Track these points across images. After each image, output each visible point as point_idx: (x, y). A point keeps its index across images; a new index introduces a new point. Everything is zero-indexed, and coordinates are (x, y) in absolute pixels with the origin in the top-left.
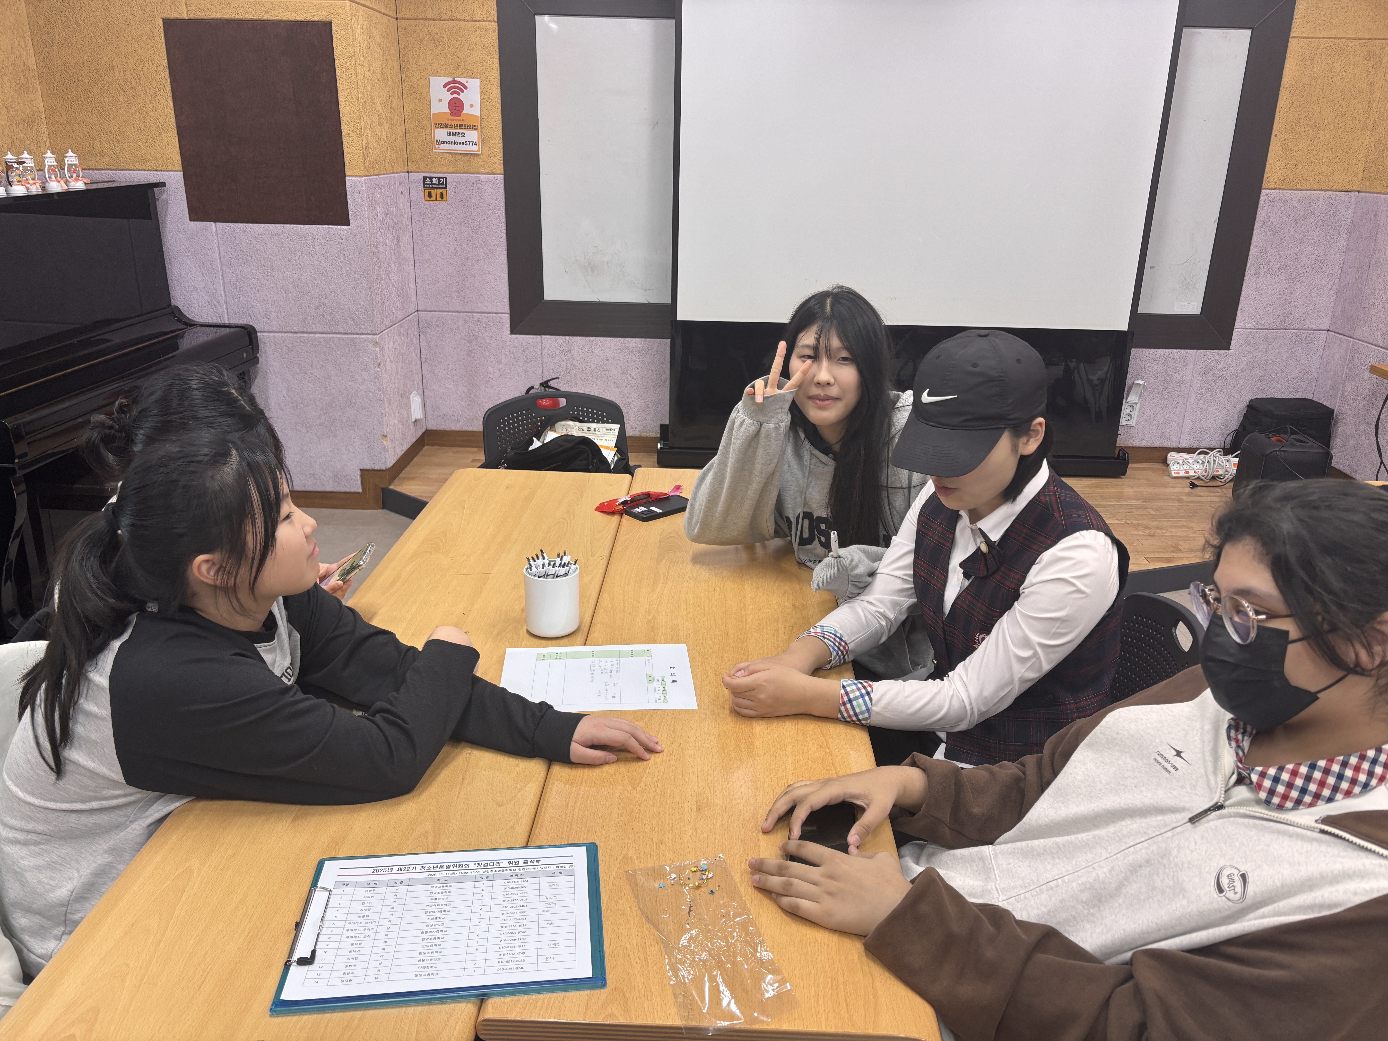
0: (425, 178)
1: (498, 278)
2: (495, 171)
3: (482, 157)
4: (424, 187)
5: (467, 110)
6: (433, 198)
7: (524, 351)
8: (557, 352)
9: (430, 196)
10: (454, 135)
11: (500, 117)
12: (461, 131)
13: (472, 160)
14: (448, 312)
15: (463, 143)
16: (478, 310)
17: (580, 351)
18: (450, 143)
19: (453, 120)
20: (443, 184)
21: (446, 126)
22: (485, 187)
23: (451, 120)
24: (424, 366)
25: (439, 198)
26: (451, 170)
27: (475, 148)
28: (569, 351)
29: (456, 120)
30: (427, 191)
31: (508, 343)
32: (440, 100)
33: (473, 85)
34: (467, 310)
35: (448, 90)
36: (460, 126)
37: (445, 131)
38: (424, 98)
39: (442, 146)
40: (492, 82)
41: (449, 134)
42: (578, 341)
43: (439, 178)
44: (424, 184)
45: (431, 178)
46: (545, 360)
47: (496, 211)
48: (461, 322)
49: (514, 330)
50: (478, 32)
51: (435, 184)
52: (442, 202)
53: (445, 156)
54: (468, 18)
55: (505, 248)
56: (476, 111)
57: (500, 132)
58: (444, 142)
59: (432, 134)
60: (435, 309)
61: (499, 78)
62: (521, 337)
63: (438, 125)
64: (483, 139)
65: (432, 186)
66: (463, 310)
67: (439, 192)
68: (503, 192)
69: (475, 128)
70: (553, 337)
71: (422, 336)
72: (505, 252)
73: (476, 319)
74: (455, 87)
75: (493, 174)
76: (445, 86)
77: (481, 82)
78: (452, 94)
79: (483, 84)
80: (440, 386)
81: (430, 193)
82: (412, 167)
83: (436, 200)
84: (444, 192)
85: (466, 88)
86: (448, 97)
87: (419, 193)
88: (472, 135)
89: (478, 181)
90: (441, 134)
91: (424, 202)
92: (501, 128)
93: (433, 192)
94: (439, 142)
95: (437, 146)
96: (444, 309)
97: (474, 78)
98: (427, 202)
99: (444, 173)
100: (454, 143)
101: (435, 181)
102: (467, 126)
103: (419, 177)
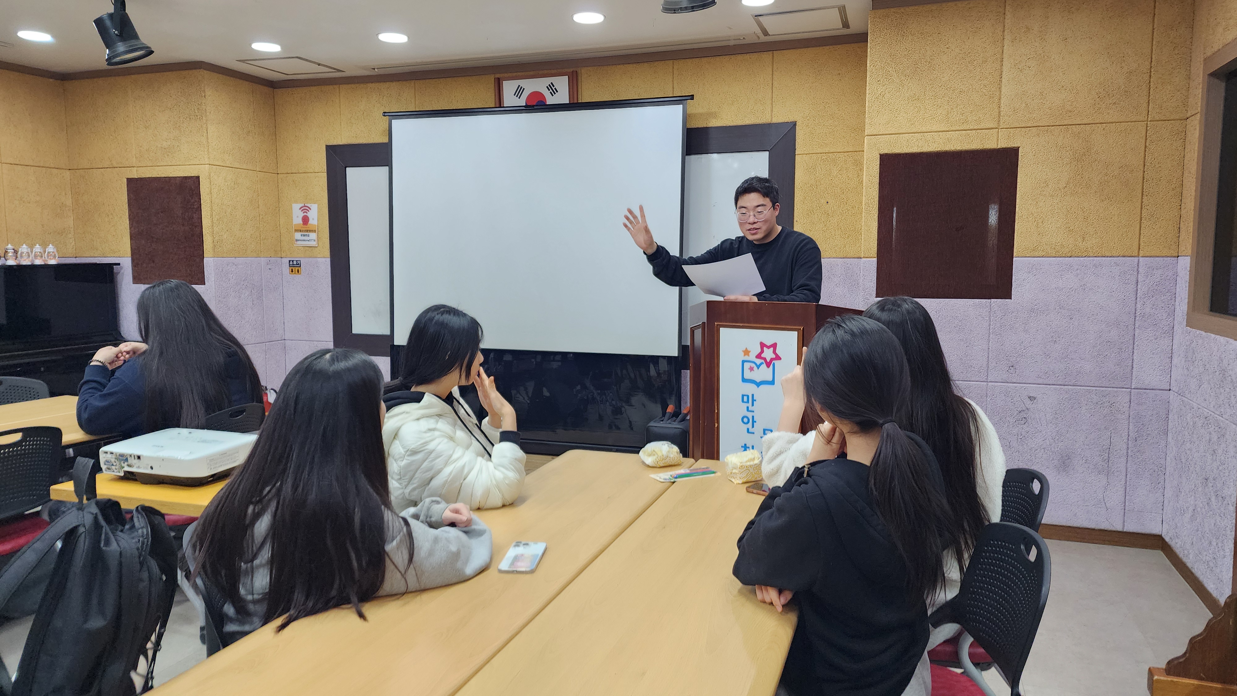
0: (290, 261)
1: (326, 320)
2: (325, 257)
3: (319, 248)
5: (311, 222)
6: (293, 273)
9: (292, 271)
10: (304, 236)
11: (328, 225)
12: (308, 234)
13: (313, 250)
14: (301, 340)
15: (309, 241)
16: (317, 340)
18: (301, 240)
20: (299, 265)
21: (301, 231)
22: (321, 266)
23: (303, 227)
25: (297, 272)
26: (303, 256)
27: (314, 243)
29: (305, 228)
33: (314, 208)
34: (311, 340)
35: (302, 211)
36: (307, 231)
37: (300, 233)
38: (290, 217)
39: (299, 242)
40: (324, 205)
41: (301, 235)
43: (297, 261)
44: (289, 265)
45: (293, 261)
47: (326, 280)
48: (307, 347)
50: (318, 178)
52: (298, 275)
53: (300, 248)
54: (312, 171)
55: (331, 302)
56: (316, 222)
57: (328, 235)
59: (294, 236)
60: (294, 339)
61: (327, 203)
63: (296, 231)
64: (319, 238)
65: (293, 266)
66: (308, 339)
67: (297, 269)
68: (330, 268)
69: (315, 231)
71: (287, 355)
74: (305, 209)
75: (324, 258)
76: (300, 209)
78: (304, 213)
79: (319, 206)
81: (292, 269)
82: (283, 255)
83: (295, 273)
84: (299, 269)
85: (310, 209)
86: (301, 214)
87: (286, 269)
88: (313, 236)
89: (317, 262)
90: (298, 235)
92: (328, 231)
93: (294, 269)
94: (297, 240)
95: (295, 243)
96: (299, 339)
97: (315, 204)
98: (290, 275)
99: (300, 258)
100: (304, 240)
101: (295, 263)
102: (310, 231)
103: (287, 260)
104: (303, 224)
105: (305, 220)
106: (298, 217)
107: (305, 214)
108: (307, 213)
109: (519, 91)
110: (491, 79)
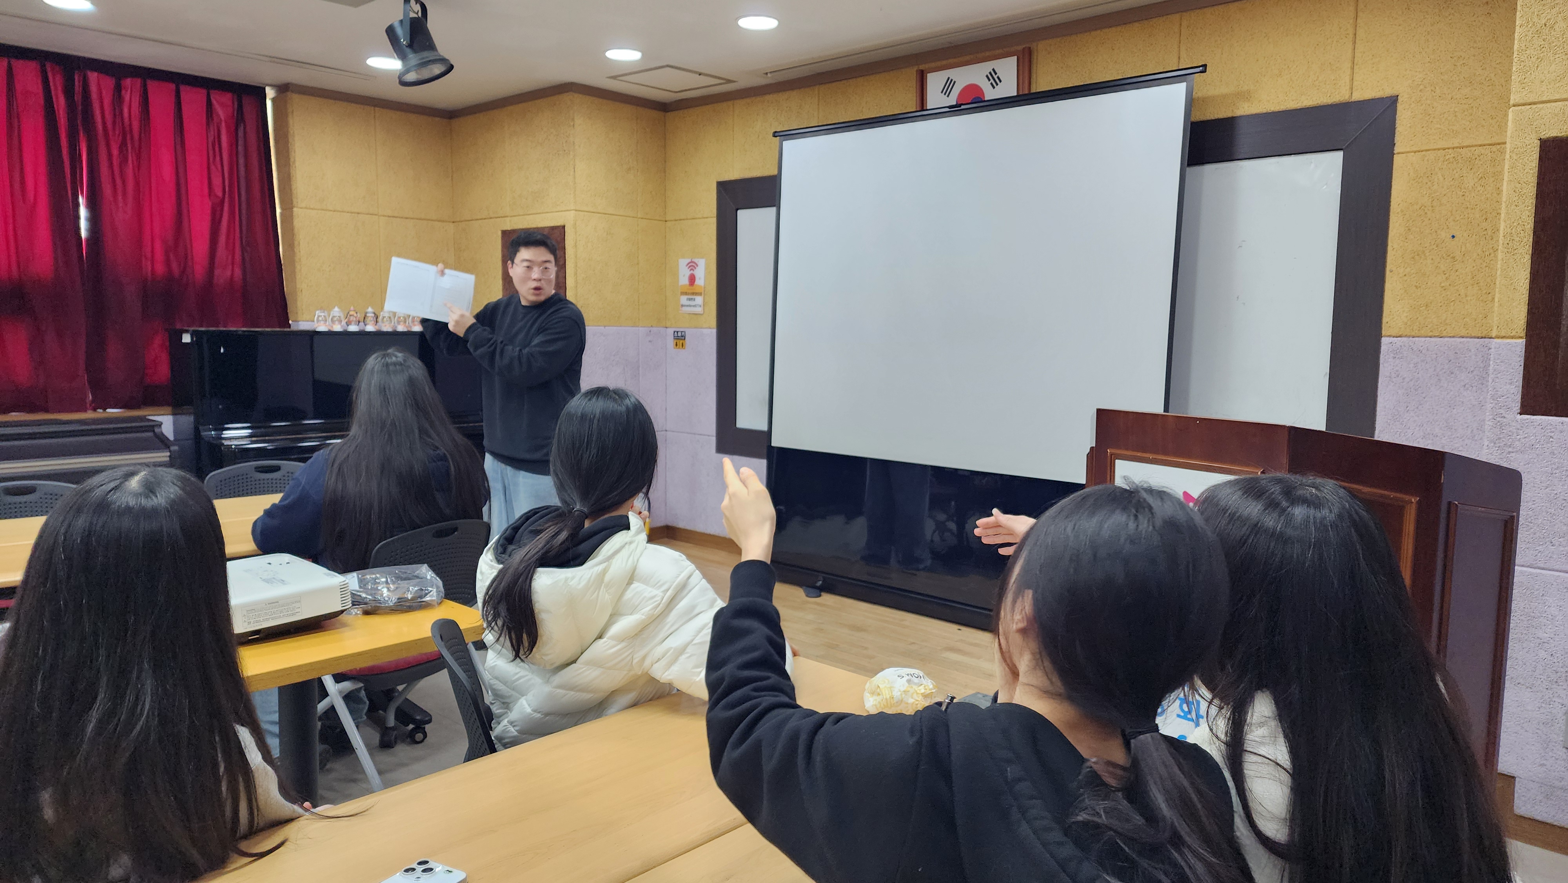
0: (674, 332)
1: (710, 409)
3: (705, 316)
4: (674, 339)
5: (697, 282)
9: (676, 345)
10: (690, 300)
11: (715, 286)
12: (693, 297)
13: (699, 318)
14: (682, 432)
15: (694, 306)
16: (698, 433)
18: (688, 306)
20: (683, 337)
21: (686, 294)
22: (705, 338)
23: (689, 289)
25: (681, 347)
26: (688, 326)
27: (701, 310)
29: (691, 289)
30: (675, 341)
31: (714, 460)
32: (684, 276)
33: (701, 263)
35: (689, 268)
36: (693, 294)
37: (686, 297)
38: (676, 275)
39: (684, 309)
40: (712, 261)
41: (687, 300)
43: (682, 332)
44: (674, 336)
45: (677, 332)
47: (710, 357)
48: (689, 442)
49: (718, 450)
50: (706, 226)
51: (680, 336)
52: (683, 350)
53: (685, 316)
54: (702, 217)
56: (703, 283)
57: (715, 298)
58: (685, 306)
59: (680, 300)
60: (675, 429)
61: (715, 257)
63: (683, 293)
64: (705, 304)
65: (678, 338)
66: (691, 432)
67: (681, 342)
68: (715, 342)
69: (701, 294)
71: (668, 449)
73: (697, 439)
74: (692, 266)
75: (711, 328)
76: (687, 265)
78: (691, 270)
79: (707, 261)
80: (675, 490)
81: (677, 342)
82: (668, 324)
83: (679, 348)
84: (684, 342)
85: (697, 266)
86: (688, 273)
87: (671, 342)
88: (699, 300)
89: (702, 334)
90: (684, 300)
91: (673, 349)
92: (715, 294)
94: (682, 306)
95: (681, 309)
96: (680, 431)
97: (702, 259)
98: (675, 349)
99: (685, 328)
100: (690, 306)
101: (679, 334)
102: (697, 294)
103: (670, 331)
104: (690, 285)
105: (692, 279)
107: (692, 272)
108: (694, 271)
109: (949, 85)
110: (911, 73)
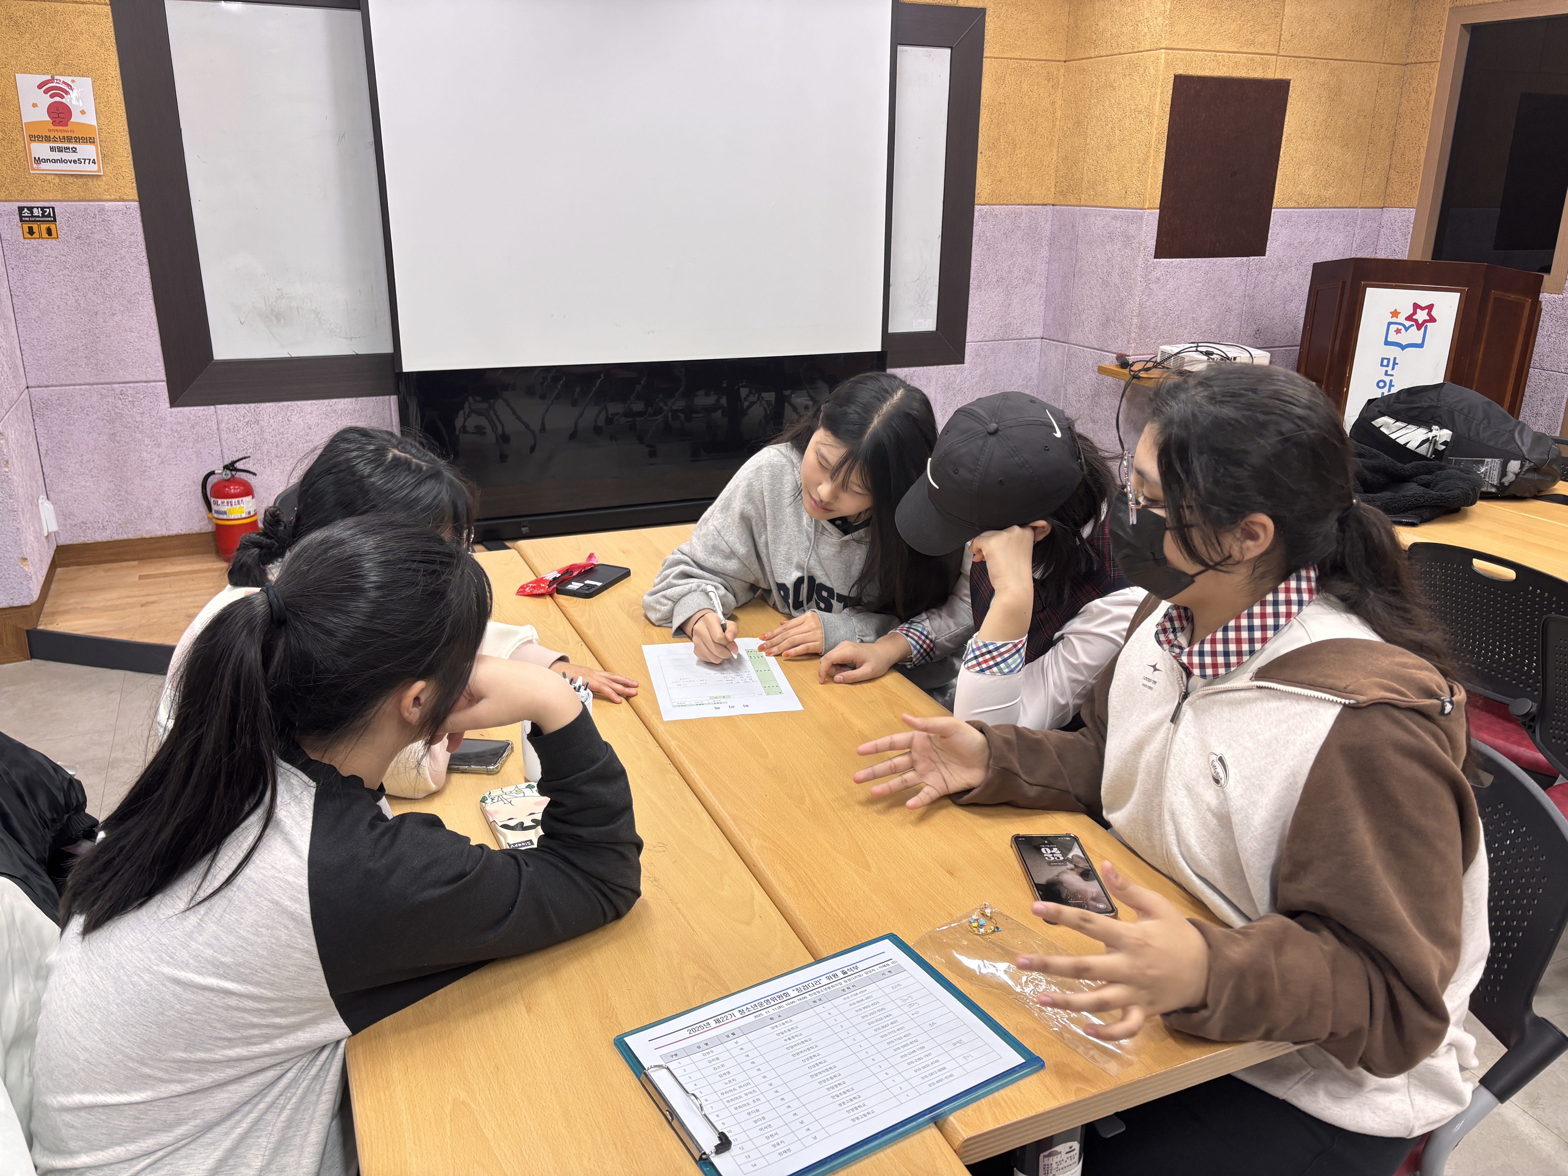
0: (21, 209)
1: (145, 337)
2: (126, 197)
3: (104, 178)
4: (21, 221)
5: (76, 118)
6: (36, 235)
7: (193, 427)
8: (240, 424)
9: (31, 231)
10: (60, 150)
11: (126, 127)
12: (71, 146)
13: (90, 183)
14: (74, 385)
15: (75, 162)
16: (118, 380)
17: (272, 421)
18: (55, 161)
19: (57, 130)
20: (49, 217)
21: (47, 139)
22: (113, 218)
23: (53, 130)
24: (45, 461)
25: (45, 235)
26: (60, 197)
27: (93, 168)
28: (257, 422)
29: (61, 131)
30: (26, 226)
31: (169, 419)
33: (82, 86)
34: (103, 381)
35: (46, 92)
36: (69, 140)
37: (47, 146)
38: (11, 103)
39: (43, 166)
40: (110, 82)
41: (52, 149)
42: (268, 408)
43: (42, 208)
44: (21, 217)
45: (30, 209)
46: (224, 436)
47: (133, 250)
48: (95, 398)
49: (175, 401)
50: (83, 17)
51: (38, 217)
52: (50, 241)
53: (49, 178)
55: (151, 296)
56: (91, 119)
57: (128, 146)
58: (46, 161)
59: (26, 150)
60: (55, 383)
61: (119, 76)
62: (186, 410)
63: (34, 138)
64: (105, 157)
65: (33, 219)
66: (97, 381)
67: (44, 227)
68: (140, 224)
69: (91, 141)
70: (232, 407)
71: (37, 420)
72: (152, 302)
73: (118, 391)
74: (56, 88)
75: (124, 200)
76: (40, 86)
77: (93, 82)
78: (52, 96)
79: (97, 84)
80: (72, 485)
81: (30, 228)
83: (41, 237)
84: (52, 226)
85: (71, 88)
86: (46, 100)
87: (13, 228)
88: (87, 151)
89: (102, 210)
90: (41, 150)
91: (22, 240)
92: (128, 141)
93: (35, 227)
94: (38, 161)
95: (35, 166)
96: (68, 382)
97: (83, 76)
98: (27, 241)
99: (49, 201)
100: (62, 161)
101: (37, 212)
102: (78, 140)
103: (11, 207)
104: (54, 123)
105: (59, 113)
106: (35, 105)
107: (57, 99)
108: (62, 97)
